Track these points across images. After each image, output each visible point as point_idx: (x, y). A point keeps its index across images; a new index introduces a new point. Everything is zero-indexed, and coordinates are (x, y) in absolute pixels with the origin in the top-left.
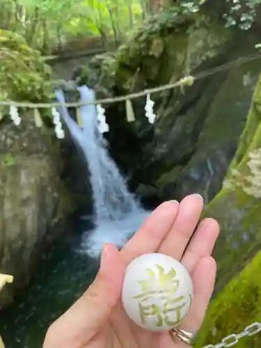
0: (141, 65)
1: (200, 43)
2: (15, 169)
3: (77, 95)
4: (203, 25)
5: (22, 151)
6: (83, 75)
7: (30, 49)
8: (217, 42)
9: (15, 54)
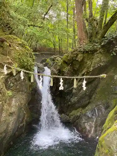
0: (72, 63)
1: (98, 59)
2: (11, 98)
3: (43, 70)
4: (100, 53)
5: (16, 89)
6: (46, 62)
7: (29, 49)
8: (105, 60)
9: (23, 49)
